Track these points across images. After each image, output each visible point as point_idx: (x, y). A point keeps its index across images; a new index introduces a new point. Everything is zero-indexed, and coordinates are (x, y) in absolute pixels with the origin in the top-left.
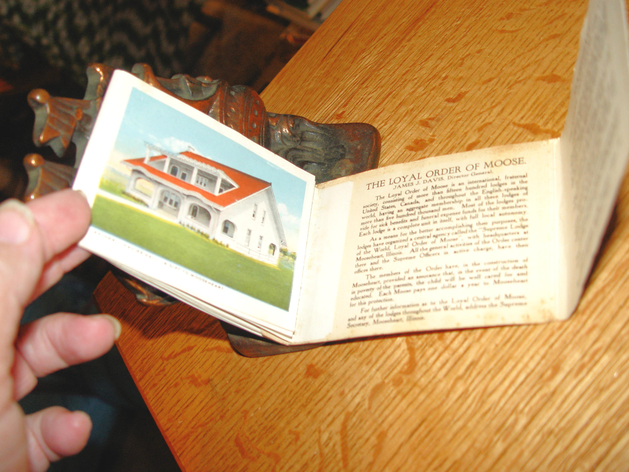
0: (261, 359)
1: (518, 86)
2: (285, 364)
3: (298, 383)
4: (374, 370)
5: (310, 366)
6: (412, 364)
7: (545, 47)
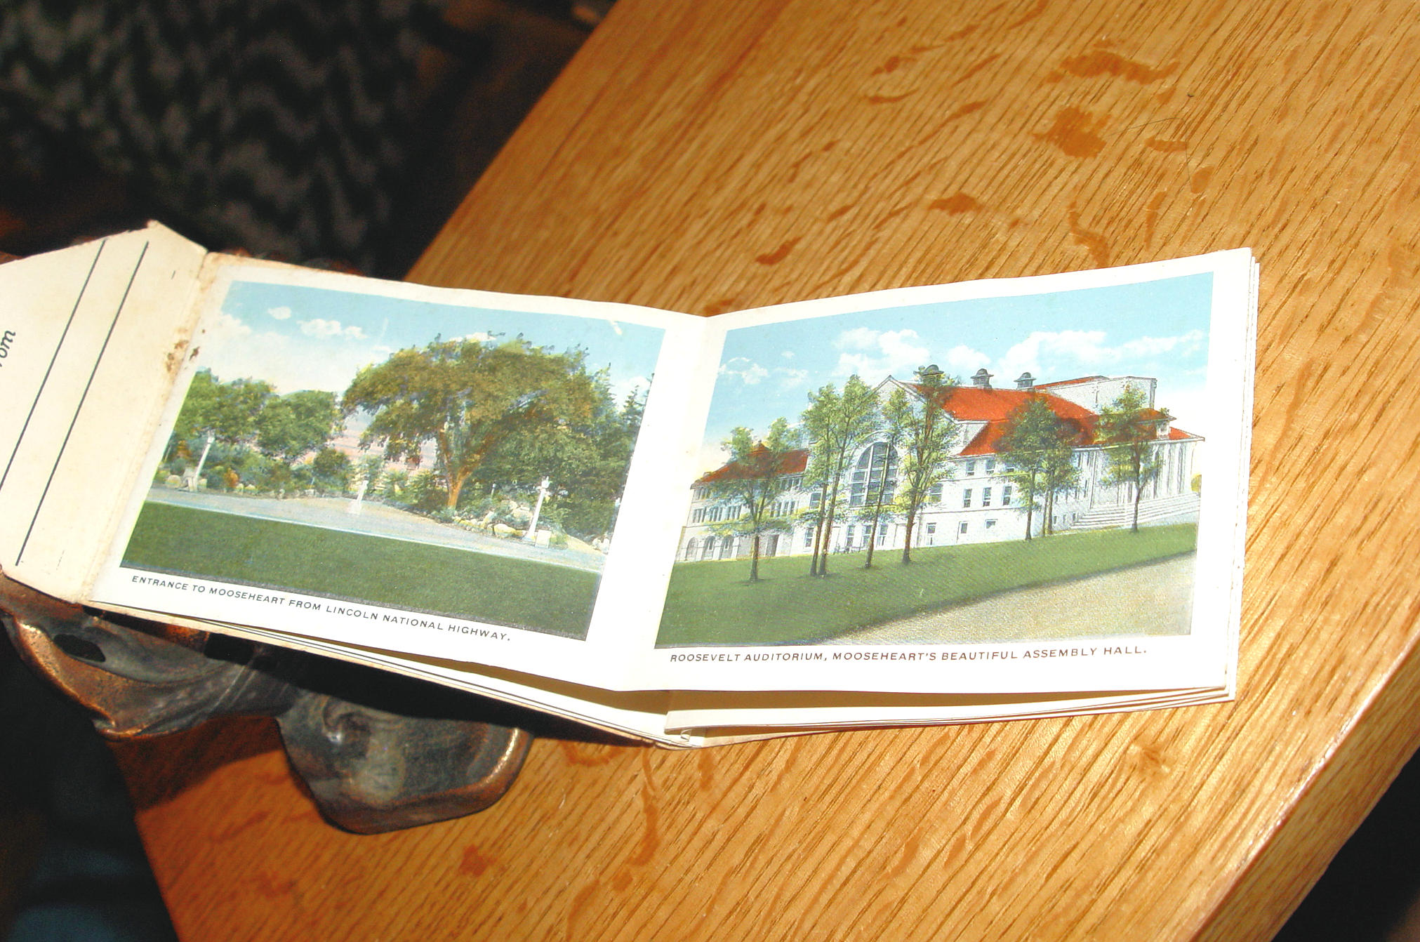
0: (383, 838)
1: (896, 221)
2: (425, 847)
3: (448, 885)
4: (582, 855)
5: (471, 851)
6: (651, 843)
7: (953, 132)
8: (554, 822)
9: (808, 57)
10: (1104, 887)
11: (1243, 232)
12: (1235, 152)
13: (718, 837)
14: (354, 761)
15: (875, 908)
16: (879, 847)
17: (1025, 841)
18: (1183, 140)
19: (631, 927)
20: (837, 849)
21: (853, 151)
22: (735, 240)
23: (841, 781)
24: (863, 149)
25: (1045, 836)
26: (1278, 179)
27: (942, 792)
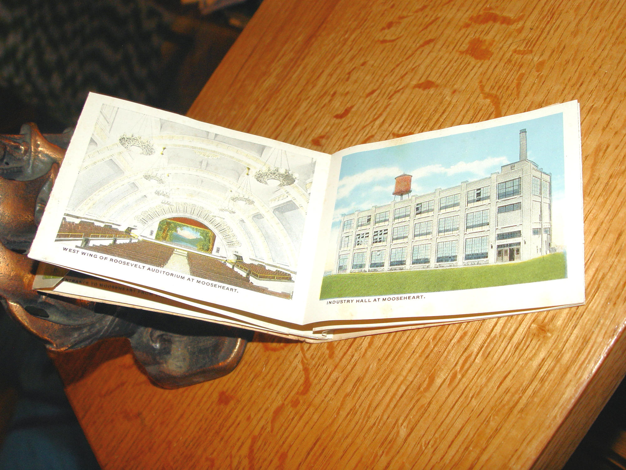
0: (181, 390)
1: (398, 95)
2: (201, 393)
3: (213, 410)
4: (275, 392)
5: (222, 394)
6: (307, 385)
7: (421, 53)
8: (260, 378)
9: (350, 25)
10: (524, 391)
11: (562, 88)
12: (555, 52)
13: (339, 379)
14: (165, 356)
15: (416, 408)
16: (416, 379)
17: (485, 372)
18: (530, 49)
19: (301, 424)
20: (396, 382)
21: (375, 65)
22: (324, 109)
23: (395, 350)
24: (380, 64)
25: (494, 369)
26: (577, 63)
27: (444, 352)
